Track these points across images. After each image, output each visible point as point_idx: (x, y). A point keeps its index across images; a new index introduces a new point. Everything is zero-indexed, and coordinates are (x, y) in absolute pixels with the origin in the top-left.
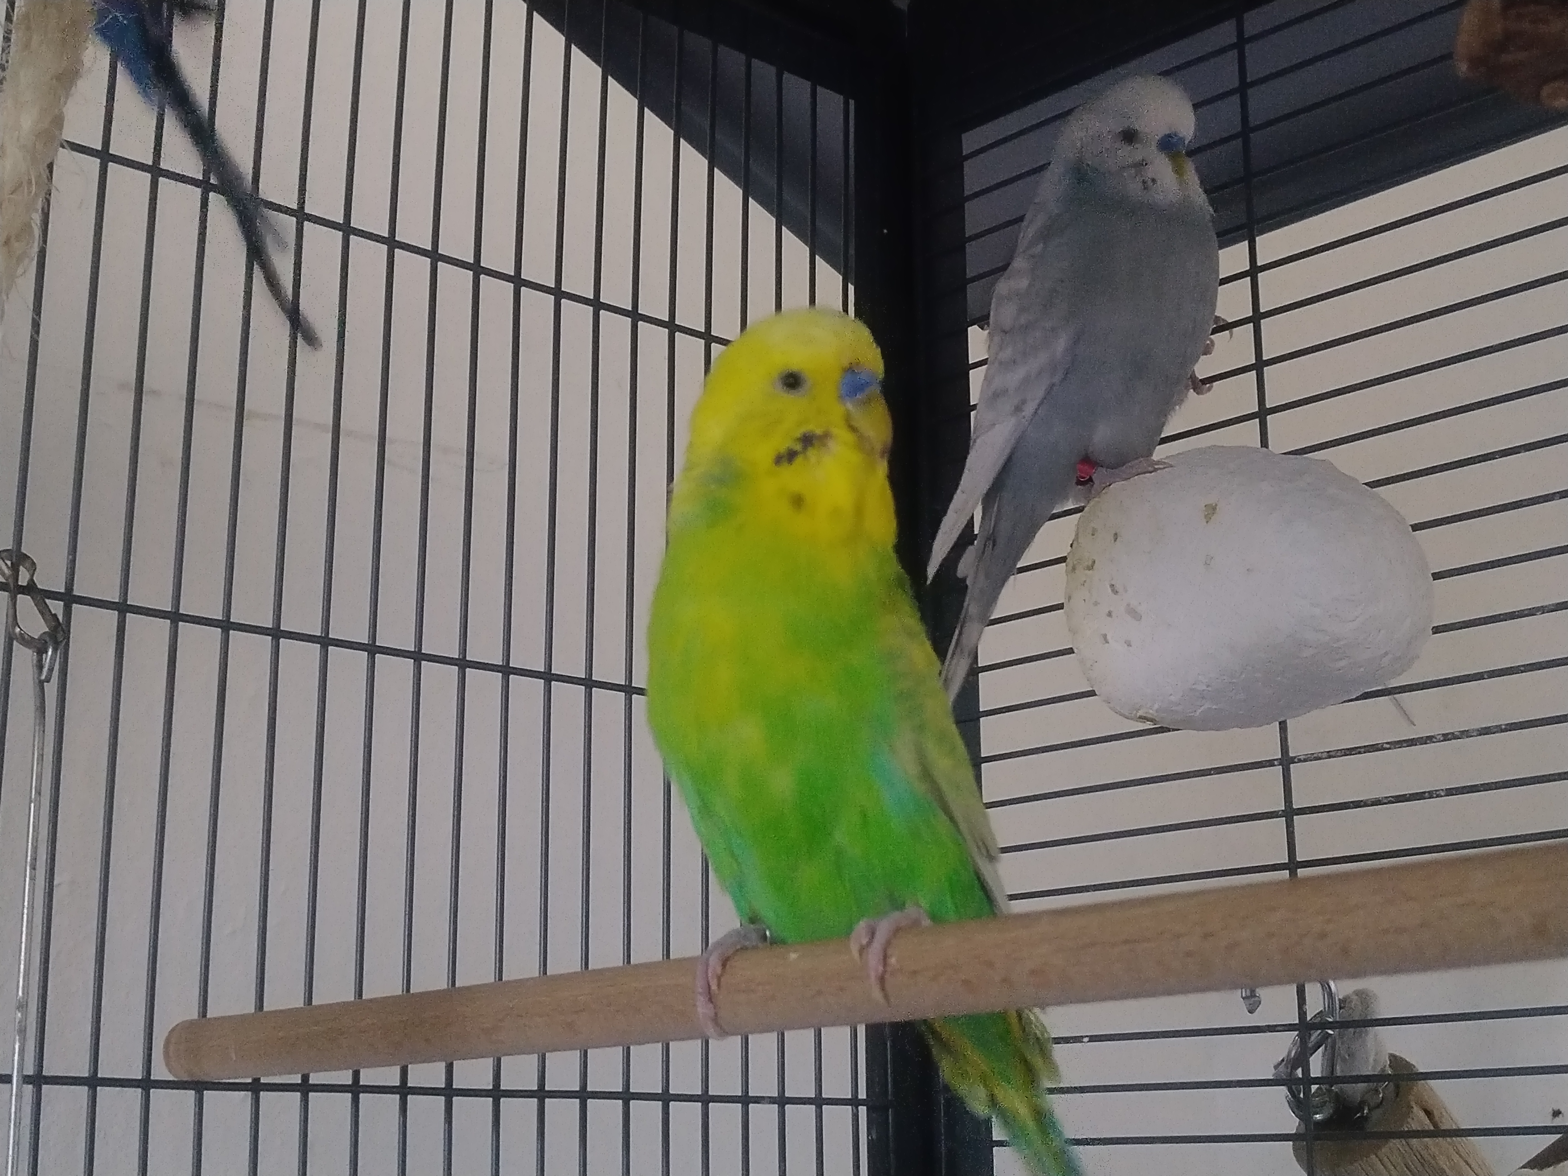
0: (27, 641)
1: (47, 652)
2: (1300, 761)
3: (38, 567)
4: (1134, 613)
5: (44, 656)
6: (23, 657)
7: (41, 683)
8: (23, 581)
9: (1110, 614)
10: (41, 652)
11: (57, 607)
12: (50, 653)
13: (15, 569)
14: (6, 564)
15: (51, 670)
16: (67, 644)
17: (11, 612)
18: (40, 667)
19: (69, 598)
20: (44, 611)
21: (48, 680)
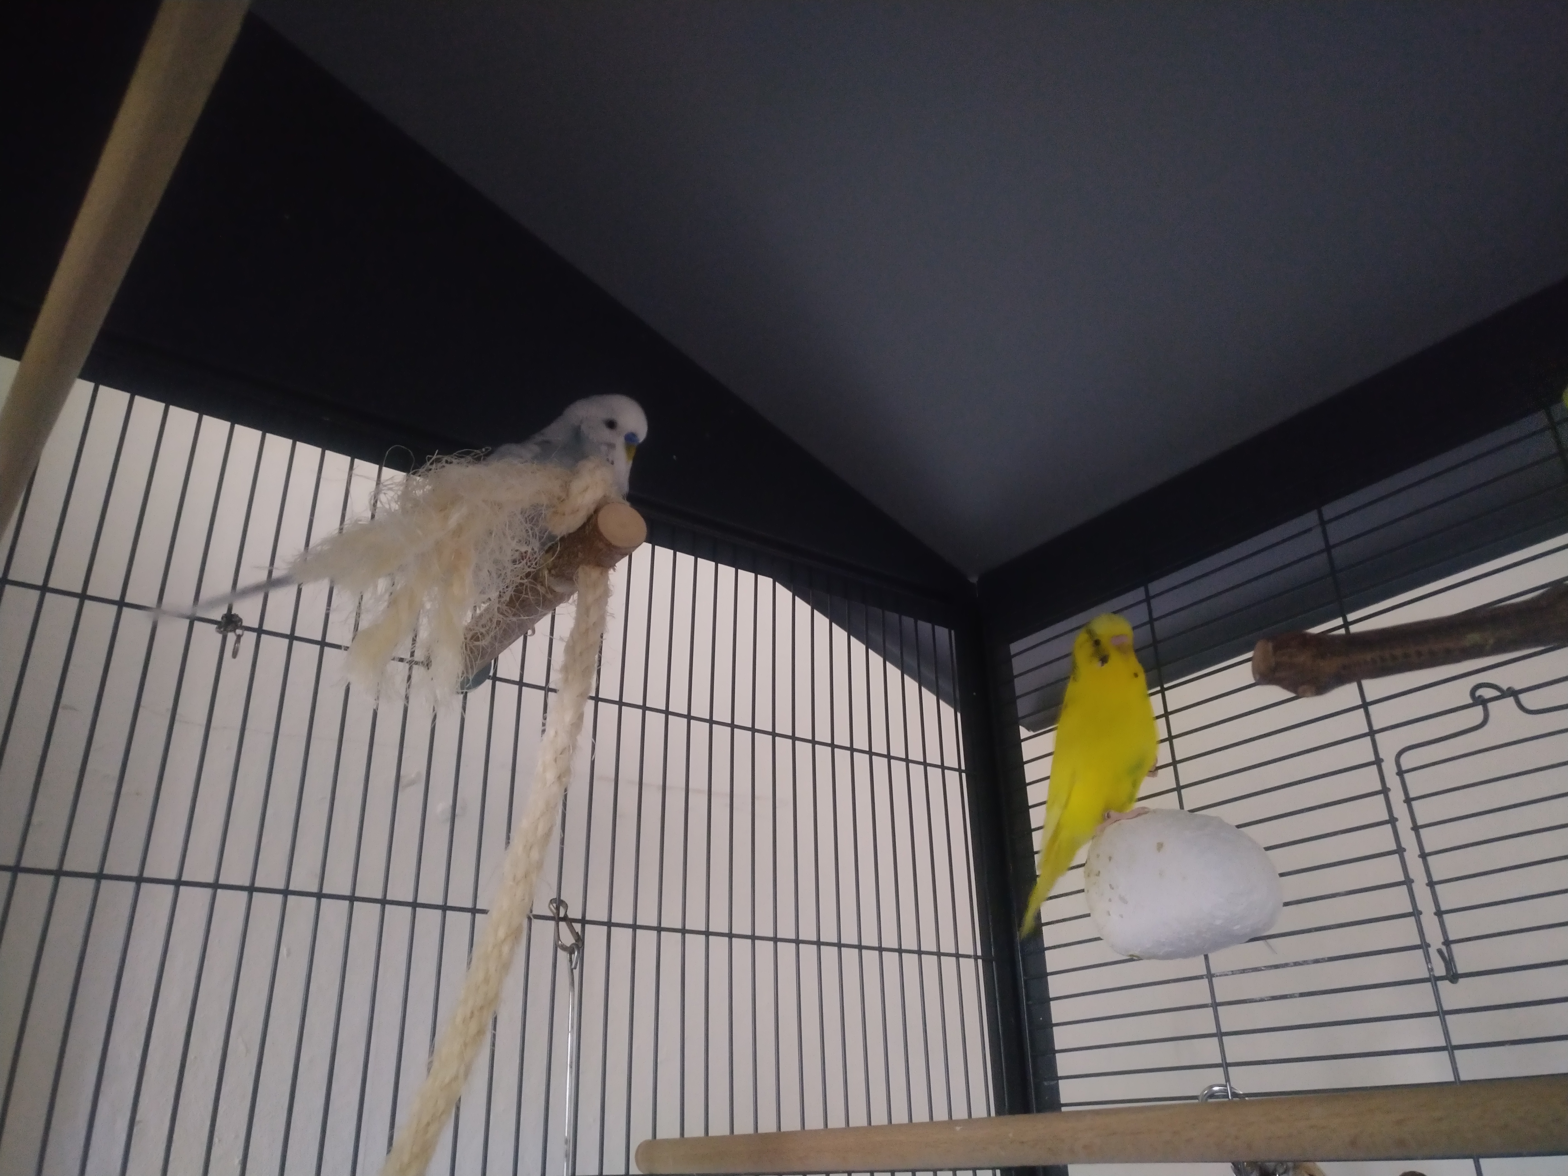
0: (564, 948)
1: (574, 953)
2: (1217, 976)
3: (568, 905)
4: (1123, 900)
5: (573, 955)
6: (563, 956)
7: (572, 970)
8: (562, 915)
9: (1110, 900)
10: (571, 953)
11: (578, 927)
12: (576, 953)
13: (558, 909)
14: (554, 907)
15: (576, 963)
16: (583, 950)
17: (556, 934)
18: (571, 961)
19: (584, 921)
20: (572, 930)
21: (575, 968)
